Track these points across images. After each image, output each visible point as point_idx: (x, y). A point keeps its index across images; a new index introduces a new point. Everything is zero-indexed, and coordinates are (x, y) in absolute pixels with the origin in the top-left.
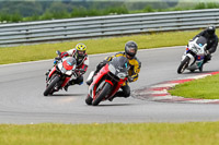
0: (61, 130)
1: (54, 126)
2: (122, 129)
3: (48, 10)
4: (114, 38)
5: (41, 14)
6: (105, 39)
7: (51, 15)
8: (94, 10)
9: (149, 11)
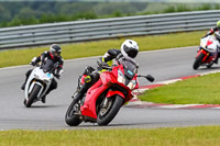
0: (31, 137)
1: (23, 133)
2: (92, 135)
3: (16, 16)
4: (82, 44)
5: (10, 21)
6: (73, 44)
7: (19, 21)
8: (62, 15)
9: (118, 16)
